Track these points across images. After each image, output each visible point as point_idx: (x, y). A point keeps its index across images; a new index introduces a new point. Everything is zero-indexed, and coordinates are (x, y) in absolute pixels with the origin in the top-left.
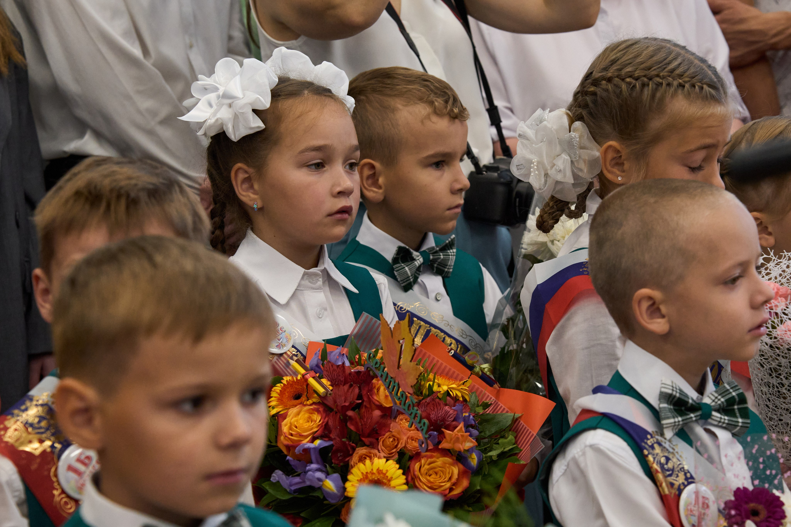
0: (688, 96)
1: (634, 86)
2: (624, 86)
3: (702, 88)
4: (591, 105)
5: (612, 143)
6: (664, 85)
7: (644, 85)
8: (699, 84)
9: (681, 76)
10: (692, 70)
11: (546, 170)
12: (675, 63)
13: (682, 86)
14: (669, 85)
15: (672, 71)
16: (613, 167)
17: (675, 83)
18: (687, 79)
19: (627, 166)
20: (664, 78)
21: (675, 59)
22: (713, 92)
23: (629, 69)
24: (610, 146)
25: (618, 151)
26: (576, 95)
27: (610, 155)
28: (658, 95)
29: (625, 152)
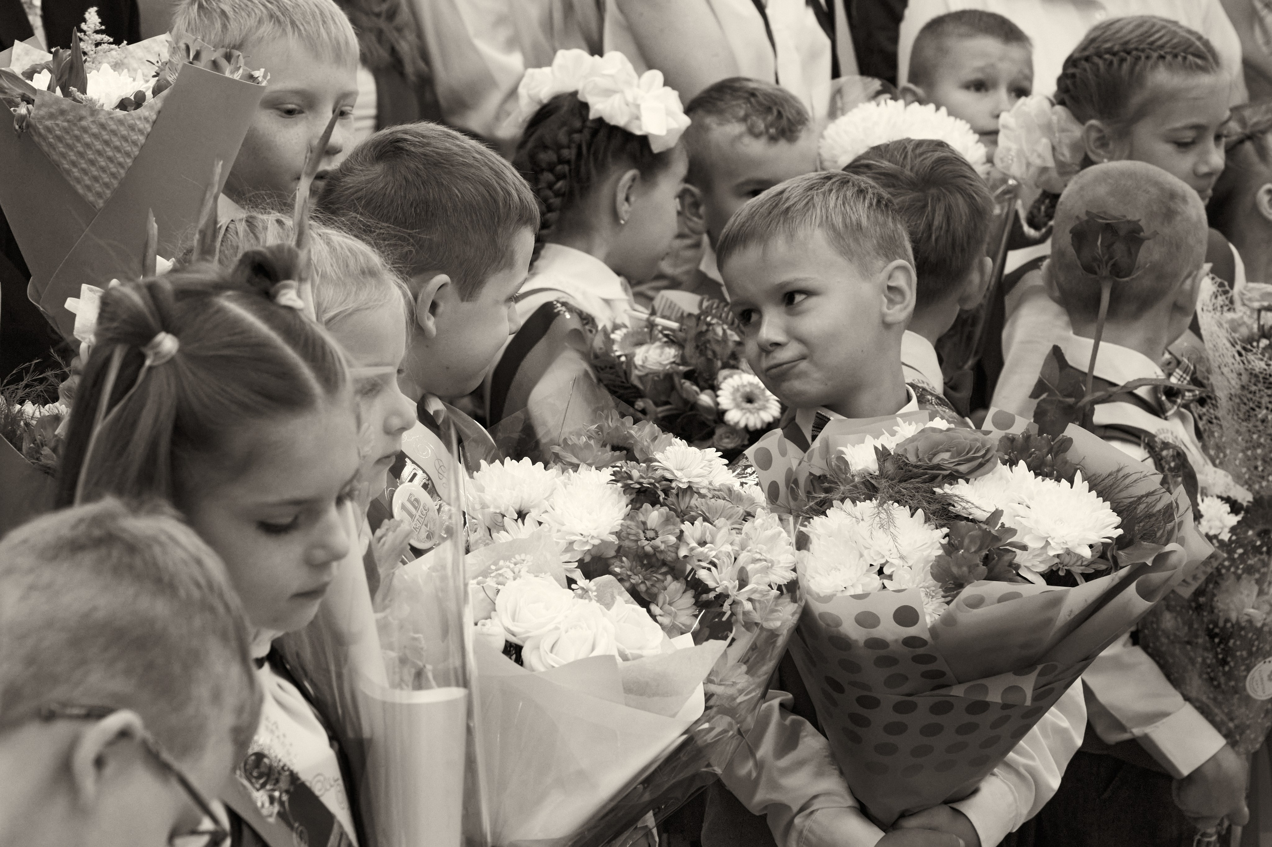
0: (1170, 67)
1: (1111, 63)
2: (1100, 63)
3: (1185, 58)
4: (1071, 87)
5: (1093, 122)
6: (1143, 58)
7: (1123, 60)
8: (1183, 54)
9: (1162, 47)
10: (1175, 41)
11: (1027, 158)
12: (1157, 36)
13: (1162, 57)
14: (1148, 58)
15: (1152, 43)
16: (1097, 148)
17: (1155, 55)
18: (1168, 50)
19: (1111, 146)
20: (1143, 50)
21: (1157, 31)
22: (1199, 62)
23: (1108, 45)
24: (1092, 126)
25: (1100, 131)
26: (1060, 80)
27: (1094, 135)
28: (1138, 68)
29: (1107, 131)
